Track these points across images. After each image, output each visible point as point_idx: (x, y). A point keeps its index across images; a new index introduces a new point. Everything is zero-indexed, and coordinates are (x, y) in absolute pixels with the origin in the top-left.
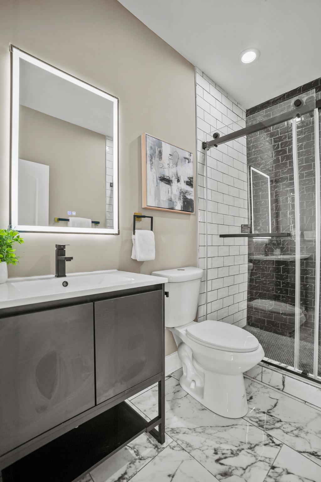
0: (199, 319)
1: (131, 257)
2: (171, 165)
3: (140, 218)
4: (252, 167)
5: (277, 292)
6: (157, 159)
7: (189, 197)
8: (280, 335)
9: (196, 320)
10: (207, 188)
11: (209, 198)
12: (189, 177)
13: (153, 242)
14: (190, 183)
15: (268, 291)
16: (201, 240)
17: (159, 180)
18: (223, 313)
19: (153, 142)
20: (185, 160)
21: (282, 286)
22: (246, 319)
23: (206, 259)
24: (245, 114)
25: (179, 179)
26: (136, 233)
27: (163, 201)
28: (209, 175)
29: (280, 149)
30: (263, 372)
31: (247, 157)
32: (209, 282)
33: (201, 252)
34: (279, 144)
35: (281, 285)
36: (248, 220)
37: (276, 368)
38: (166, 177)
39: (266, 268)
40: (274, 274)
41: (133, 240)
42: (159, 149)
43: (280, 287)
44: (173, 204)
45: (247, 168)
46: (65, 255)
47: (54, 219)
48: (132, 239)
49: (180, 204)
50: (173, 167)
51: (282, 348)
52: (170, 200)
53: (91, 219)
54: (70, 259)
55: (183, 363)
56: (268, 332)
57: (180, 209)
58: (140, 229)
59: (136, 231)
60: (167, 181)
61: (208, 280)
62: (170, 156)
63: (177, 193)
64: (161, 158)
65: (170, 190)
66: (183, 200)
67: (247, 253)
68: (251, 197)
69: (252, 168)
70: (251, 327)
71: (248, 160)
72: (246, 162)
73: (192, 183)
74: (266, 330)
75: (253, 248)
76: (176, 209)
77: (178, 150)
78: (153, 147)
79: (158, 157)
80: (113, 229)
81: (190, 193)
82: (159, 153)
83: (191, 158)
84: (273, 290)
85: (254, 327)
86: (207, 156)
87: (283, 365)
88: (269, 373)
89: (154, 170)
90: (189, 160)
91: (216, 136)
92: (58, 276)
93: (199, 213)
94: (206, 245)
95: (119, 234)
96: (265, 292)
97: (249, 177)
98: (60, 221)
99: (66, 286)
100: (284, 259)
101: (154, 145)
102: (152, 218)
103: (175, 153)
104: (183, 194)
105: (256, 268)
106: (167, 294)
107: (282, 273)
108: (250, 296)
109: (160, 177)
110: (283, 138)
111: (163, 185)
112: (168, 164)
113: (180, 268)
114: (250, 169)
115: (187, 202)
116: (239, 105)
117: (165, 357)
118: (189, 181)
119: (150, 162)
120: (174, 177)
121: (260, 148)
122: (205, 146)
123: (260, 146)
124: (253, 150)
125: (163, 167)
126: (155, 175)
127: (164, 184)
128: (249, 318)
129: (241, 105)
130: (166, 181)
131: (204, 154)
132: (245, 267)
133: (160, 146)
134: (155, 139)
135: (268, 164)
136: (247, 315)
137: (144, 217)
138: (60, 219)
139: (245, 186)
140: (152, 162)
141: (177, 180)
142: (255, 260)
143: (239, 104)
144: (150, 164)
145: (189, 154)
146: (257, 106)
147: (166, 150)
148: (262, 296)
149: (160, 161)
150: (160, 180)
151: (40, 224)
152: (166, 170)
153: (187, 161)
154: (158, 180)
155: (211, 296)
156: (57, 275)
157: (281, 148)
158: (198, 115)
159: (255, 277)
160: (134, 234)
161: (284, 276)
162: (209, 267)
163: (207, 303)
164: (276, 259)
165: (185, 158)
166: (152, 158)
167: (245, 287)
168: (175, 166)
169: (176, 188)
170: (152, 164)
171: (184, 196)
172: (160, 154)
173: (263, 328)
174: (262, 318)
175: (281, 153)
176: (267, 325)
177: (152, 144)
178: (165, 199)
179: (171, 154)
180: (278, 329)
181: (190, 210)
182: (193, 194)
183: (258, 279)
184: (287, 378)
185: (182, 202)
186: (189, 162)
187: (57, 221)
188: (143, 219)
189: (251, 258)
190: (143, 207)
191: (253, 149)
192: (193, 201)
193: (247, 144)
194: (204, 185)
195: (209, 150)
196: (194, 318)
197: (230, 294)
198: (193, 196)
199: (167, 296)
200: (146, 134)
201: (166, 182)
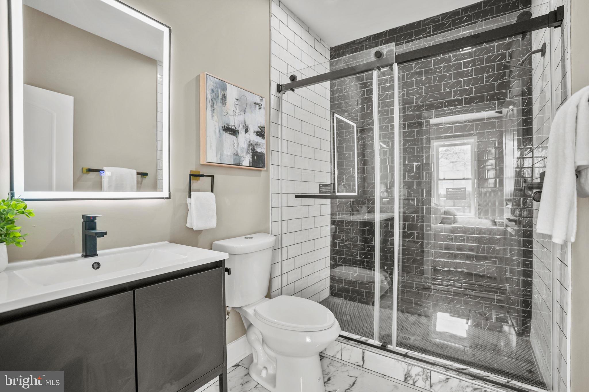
0: (272, 294)
1: (187, 226)
2: (238, 111)
3: (198, 177)
4: (336, 113)
5: (361, 257)
6: (220, 105)
7: (259, 150)
8: (364, 305)
9: (269, 296)
10: (282, 139)
11: (285, 150)
12: (260, 126)
13: (214, 207)
14: (261, 133)
15: (352, 256)
16: (274, 201)
17: (222, 130)
18: (301, 285)
19: (215, 84)
20: (256, 106)
21: (367, 251)
22: (329, 289)
23: (280, 222)
24: (328, 53)
25: (247, 129)
26: (192, 196)
27: (227, 155)
28: (284, 123)
29: (365, 96)
30: (343, 349)
31: (331, 102)
32: (284, 250)
33: (274, 215)
34: (364, 90)
35: (366, 249)
36: (331, 175)
37: (356, 343)
38: (230, 127)
39: (350, 229)
40: (359, 236)
41: (189, 205)
42: (223, 92)
43: (364, 251)
44: (240, 159)
45: (331, 115)
46: (95, 228)
47: (81, 168)
48: (188, 203)
49: (249, 158)
50: (241, 114)
51: (365, 320)
52: (236, 155)
53: (136, 170)
54: (103, 234)
55: (253, 347)
56: (353, 302)
57: (249, 165)
58: (198, 191)
59: (192, 193)
60: (233, 131)
61: (283, 246)
62: (236, 100)
63: (245, 146)
64: (225, 103)
65: (235, 142)
66: (252, 154)
67: (330, 213)
68: (334, 149)
69: (336, 115)
70: (335, 298)
71: (331, 105)
72: (328, 107)
73: (263, 133)
74: (352, 299)
75: (336, 207)
76: (243, 165)
77: (247, 93)
78: (215, 90)
79: (221, 102)
80: (162, 191)
81: (261, 145)
82: (223, 97)
83: (263, 103)
84: (357, 254)
85: (338, 297)
86: (283, 101)
87: (363, 339)
88: (349, 349)
89: (215, 118)
90: (260, 105)
91: (293, 78)
92: (86, 256)
93: (272, 169)
94: (280, 206)
95: (169, 198)
96: (349, 257)
97: (332, 125)
98: (90, 172)
99: (98, 268)
100: (368, 220)
101: (216, 88)
102: (212, 177)
103: (242, 97)
104: (252, 146)
105: (339, 230)
106: (228, 270)
107: (367, 236)
108: (333, 262)
109: (224, 126)
110: (369, 85)
111: (227, 136)
112: (234, 111)
113: (248, 235)
114: (333, 116)
115: (257, 156)
116: (322, 42)
117: (227, 345)
118: (260, 130)
119: (210, 108)
120: (241, 127)
121: (345, 93)
122: (280, 89)
123: (344, 91)
124: (337, 95)
125: (227, 115)
126: (217, 124)
127: (229, 135)
128: (331, 287)
129: (324, 41)
130: (230, 131)
131: (279, 99)
132: (327, 230)
133: (224, 89)
134: (217, 80)
135: (353, 112)
136: (330, 284)
137: (203, 176)
138: (90, 170)
139: (328, 136)
140: (213, 108)
141: (244, 129)
142: (339, 221)
143: (322, 40)
144: (211, 110)
145: (261, 98)
146: (342, 44)
147: (232, 93)
148: (346, 263)
149: (224, 107)
150: (224, 130)
151: (59, 189)
152: (231, 118)
153: (258, 107)
154: (220, 130)
155: (287, 266)
156: (85, 254)
157: (367, 95)
158: (272, 51)
159: (338, 241)
160: (190, 197)
161: (368, 238)
162: (284, 231)
163: (282, 274)
164: (360, 220)
165: (256, 104)
166: (213, 104)
167: (327, 252)
168: (242, 113)
169: (243, 139)
170: (213, 111)
171: (253, 149)
172: (224, 99)
173: (347, 298)
174: (346, 286)
175: (366, 101)
176: (351, 294)
177: (213, 86)
178: (229, 154)
179: (238, 99)
180: (362, 298)
181: (261, 165)
182: (265, 147)
183: (342, 243)
184: (367, 353)
185: (251, 156)
186: (260, 108)
187: (86, 172)
188: (201, 178)
189: (334, 218)
190: (201, 163)
191: (337, 93)
192: (265, 155)
193: (331, 88)
194: (278, 136)
195: (285, 93)
196: (265, 293)
197: (310, 261)
198: (265, 149)
199: (229, 274)
200: (206, 74)
201: (231, 133)
